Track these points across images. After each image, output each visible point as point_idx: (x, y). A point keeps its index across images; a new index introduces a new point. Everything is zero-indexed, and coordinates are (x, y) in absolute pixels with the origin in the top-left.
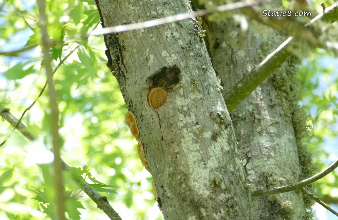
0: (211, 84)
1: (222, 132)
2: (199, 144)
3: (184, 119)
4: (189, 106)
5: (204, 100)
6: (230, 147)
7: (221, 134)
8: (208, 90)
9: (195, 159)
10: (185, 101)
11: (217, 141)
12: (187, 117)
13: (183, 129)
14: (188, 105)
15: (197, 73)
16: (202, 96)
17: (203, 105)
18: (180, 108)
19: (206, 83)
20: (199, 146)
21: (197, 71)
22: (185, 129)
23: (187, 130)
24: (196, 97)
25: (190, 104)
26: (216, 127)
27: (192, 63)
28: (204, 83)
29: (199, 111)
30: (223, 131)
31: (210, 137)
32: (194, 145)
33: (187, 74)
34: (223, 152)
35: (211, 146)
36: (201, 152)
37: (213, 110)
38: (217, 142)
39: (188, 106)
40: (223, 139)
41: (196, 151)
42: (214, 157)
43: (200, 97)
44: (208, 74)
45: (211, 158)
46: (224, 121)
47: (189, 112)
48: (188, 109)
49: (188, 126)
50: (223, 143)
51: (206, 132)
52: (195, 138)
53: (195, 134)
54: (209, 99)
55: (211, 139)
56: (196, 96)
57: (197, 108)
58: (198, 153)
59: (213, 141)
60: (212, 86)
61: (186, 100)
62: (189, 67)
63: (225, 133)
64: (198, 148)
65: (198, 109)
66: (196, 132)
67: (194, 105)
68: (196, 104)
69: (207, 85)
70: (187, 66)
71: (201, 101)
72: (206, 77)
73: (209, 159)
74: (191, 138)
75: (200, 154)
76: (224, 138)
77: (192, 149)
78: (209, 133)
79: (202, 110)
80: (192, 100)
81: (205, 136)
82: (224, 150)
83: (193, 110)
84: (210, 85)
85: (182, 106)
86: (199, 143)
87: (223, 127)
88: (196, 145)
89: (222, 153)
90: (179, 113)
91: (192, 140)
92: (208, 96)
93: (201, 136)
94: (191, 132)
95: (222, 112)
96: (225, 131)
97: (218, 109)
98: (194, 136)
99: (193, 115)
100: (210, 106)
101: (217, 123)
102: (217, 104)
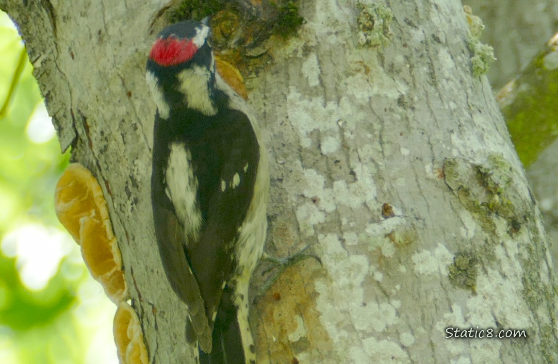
0: (442, 39)
1: (499, 251)
2: (396, 303)
3: (328, 191)
4: (347, 134)
5: (413, 109)
6: (535, 315)
7: (492, 257)
8: (431, 66)
10: (331, 113)
11: (477, 290)
12: (340, 184)
13: (321, 237)
14: (342, 130)
16: (403, 89)
17: (409, 128)
18: (306, 143)
19: (420, 32)
20: (398, 314)
22: (329, 236)
23: (339, 243)
24: (378, 96)
25: (351, 125)
26: (471, 227)
28: (413, 31)
29: (390, 158)
30: (503, 244)
31: (445, 273)
32: (373, 305)
35: (451, 310)
36: (407, 338)
37: (455, 153)
38: (474, 293)
39: (342, 136)
40: (500, 279)
41: (385, 334)
43: (394, 95)
46: (505, 200)
47: (348, 160)
48: (344, 146)
49: (344, 221)
50: (502, 296)
51: (428, 247)
52: (379, 276)
53: (379, 260)
54: (435, 104)
55: (446, 282)
56: (376, 90)
57: (381, 143)
58: (394, 345)
59: (459, 291)
60: (446, 45)
61: (331, 106)
63: (511, 254)
64: (392, 319)
65: (387, 146)
66: (379, 248)
67: (370, 128)
68: (377, 126)
69: (425, 43)
71: (401, 110)
74: (360, 278)
75: (403, 347)
76: (504, 276)
77: (364, 328)
78: (437, 251)
79: (405, 152)
80: (361, 108)
81: (420, 268)
83: (366, 151)
84: (437, 40)
85: (317, 137)
86: (397, 297)
87: (502, 225)
88: (385, 306)
89: (498, 342)
90: (305, 166)
91: (363, 284)
92: (432, 89)
93: (403, 269)
94: (360, 248)
95: (494, 159)
96: (509, 243)
97: (477, 146)
98: (373, 268)
99: (364, 174)
100: (439, 135)
101: (474, 208)
102: (473, 124)
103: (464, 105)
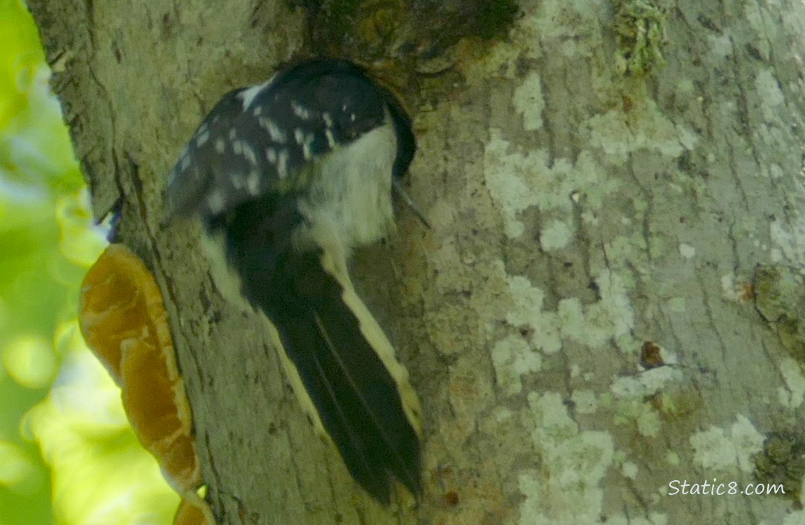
0: (765, 52)
2: (660, 519)
3: (550, 316)
4: (588, 217)
5: (705, 175)
8: (741, 100)
10: (560, 178)
11: (803, 499)
12: (570, 305)
13: (533, 396)
14: (578, 209)
16: (690, 140)
17: (696, 210)
18: (516, 230)
19: (725, 40)
22: (548, 396)
23: (563, 409)
24: (644, 151)
25: (595, 202)
28: (712, 38)
29: (663, 261)
31: (747, 467)
37: (776, 256)
39: (579, 221)
43: (672, 150)
47: (586, 265)
48: (581, 238)
49: (575, 370)
51: (719, 422)
52: (631, 470)
54: (745, 168)
56: (641, 140)
57: (646, 234)
60: (771, 62)
61: (562, 165)
65: (656, 241)
66: (635, 422)
67: (628, 207)
68: (640, 205)
69: (732, 59)
71: (683, 177)
74: (598, 472)
78: (736, 429)
79: (687, 251)
80: (614, 171)
81: (704, 459)
83: (619, 248)
84: (754, 53)
85: (535, 219)
90: (510, 271)
91: (602, 483)
92: (741, 141)
93: (673, 459)
98: (621, 455)
99: (614, 288)
100: (749, 223)
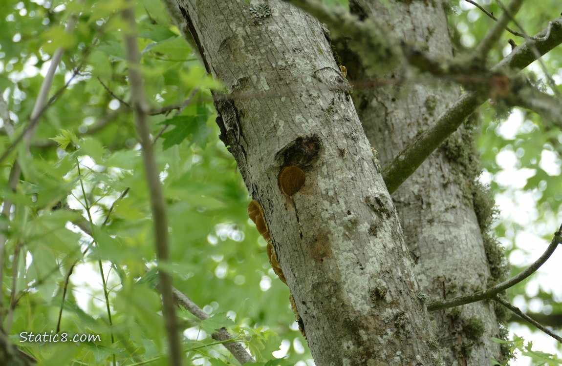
0: (365, 158)
1: (384, 224)
2: (353, 241)
3: (331, 207)
4: (336, 189)
5: (356, 181)
6: (396, 243)
7: (382, 226)
8: (361, 167)
9: (348, 262)
10: (331, 183)
11: (378, 236)
12: (334, 205)
13: (329, 221)
14: (335, 188)
15: (344, 143)
16: (353, 175)
17: (355, 187)
18: (324, 192)
19: (358, 157)
20: (353, 244)
21: (345, 141)
22: (332, 221)
23: (334, 223)
24: (345, 177)
25: (337, 187)
26: (375, 217)
27: (337, 130)
28: (355, 157)
29: (350, 196)
30: (385, 222)
31: (367, 231)
32: (345, 242)
33: (331, 146)
34: (386, 251)
35: (369, 243)
36: (356, 252)
37: (369, 194)
38: (377, 237)
39: (335, 191)
40: (384, 232)
41: (350, 251)
42: (374, 259)
43: (350, 177)
44: (360, 143)
45: (371, 260)
46: (385, 208)
47: (336, 197)
48: (335, 193)
49: (336, 216)
50: (385, 238)
51: (362, 224)
52: (347, 233)
53: (347, 228)
54: (363, 179)
55: (368, 234)
56: (344, 175)
57: (347, 192)
58: (352, 254)
59: (372, 237)
60: (366, 160)
61: (331, 181)
62: (333, 136)
63: (388, 225)
64: (351, 246)
66: (347, 224)
67: (343, 187)
68: (345, 187)
69: (359, 160)
70: (330, 134)
71: (352, 181)
72: (357, 148)
73: (367, 261)
74: (341, 234)
75: (355, 255)
76: (386, 232)
77: (343, 249)
78: (365, 225)
79: (354, 194)
80: (340, 181)
81: (360, 230)
82: (387, 249)
83: (342, 194)
84: (363, 159)
85: (327, 190)
86: (353, 239)
87: (384, 216)
88: (349, 242)
89: (384, 252)
90: (324, 200)
91: (342, 236)
92: (362, 174)
93: (354, 231)
94: (341, 224)
95: (382, 196)
96: (387, 221)
97: (376, 191)
98: (345, 230)
99: (342, 201)
100: (364, 189)
101: (375, 211)
102: (375, 185)
103: (372, 179)
